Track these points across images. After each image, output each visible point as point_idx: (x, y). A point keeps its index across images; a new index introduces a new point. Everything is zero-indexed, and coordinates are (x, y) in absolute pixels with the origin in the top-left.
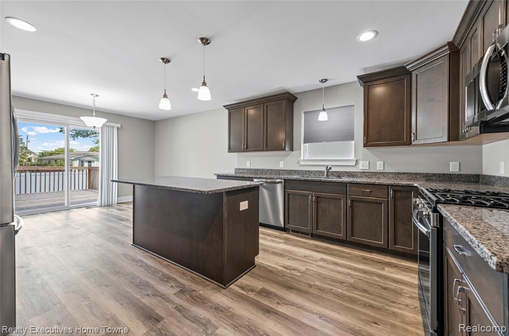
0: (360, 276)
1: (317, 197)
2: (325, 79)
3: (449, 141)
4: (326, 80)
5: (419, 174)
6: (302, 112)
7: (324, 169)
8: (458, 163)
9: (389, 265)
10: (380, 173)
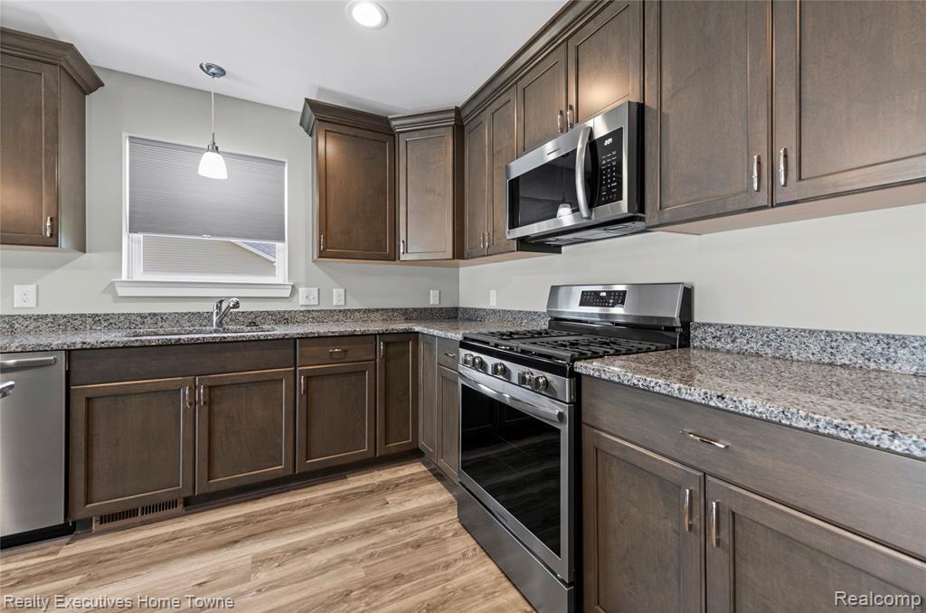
0: (366, 548)
1: (210, 387)
2: (219, 68)
3: (454, 258)
4: (222, 72)
5: (397, 310)
6: (125, 135)
7: (210, 307)
8: (438, 292)
9: (386, 487)
10: (340, 311)
